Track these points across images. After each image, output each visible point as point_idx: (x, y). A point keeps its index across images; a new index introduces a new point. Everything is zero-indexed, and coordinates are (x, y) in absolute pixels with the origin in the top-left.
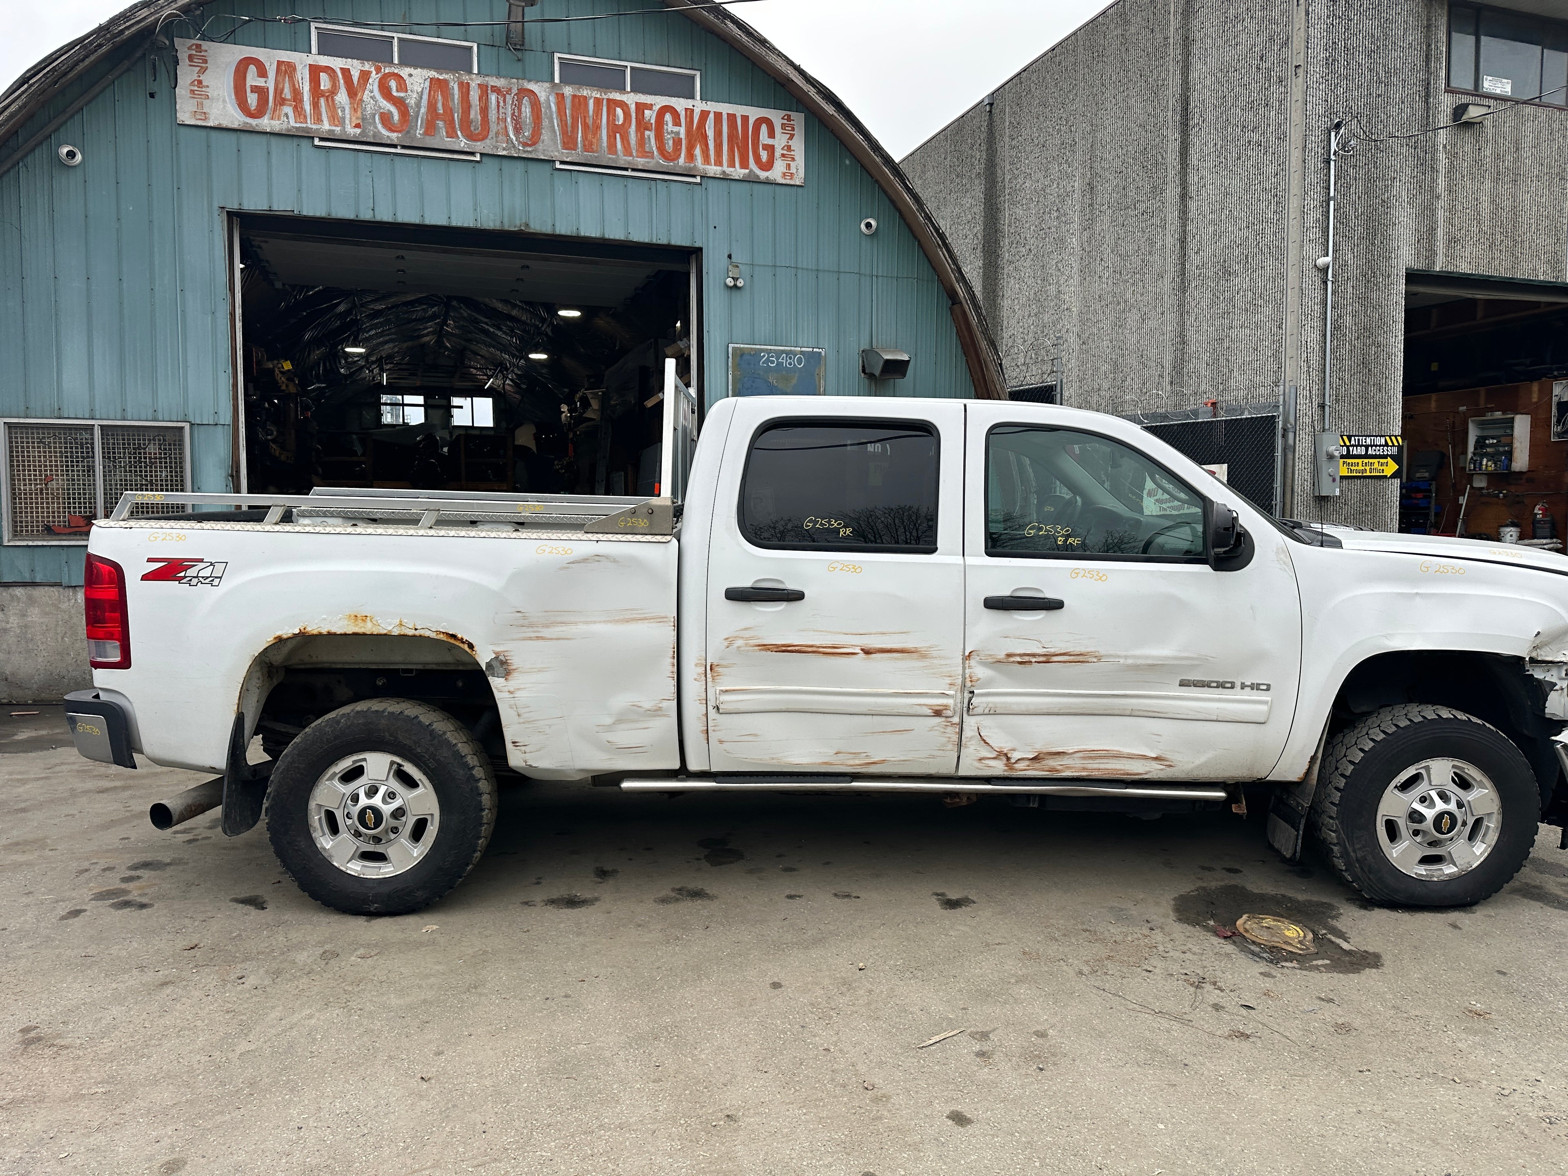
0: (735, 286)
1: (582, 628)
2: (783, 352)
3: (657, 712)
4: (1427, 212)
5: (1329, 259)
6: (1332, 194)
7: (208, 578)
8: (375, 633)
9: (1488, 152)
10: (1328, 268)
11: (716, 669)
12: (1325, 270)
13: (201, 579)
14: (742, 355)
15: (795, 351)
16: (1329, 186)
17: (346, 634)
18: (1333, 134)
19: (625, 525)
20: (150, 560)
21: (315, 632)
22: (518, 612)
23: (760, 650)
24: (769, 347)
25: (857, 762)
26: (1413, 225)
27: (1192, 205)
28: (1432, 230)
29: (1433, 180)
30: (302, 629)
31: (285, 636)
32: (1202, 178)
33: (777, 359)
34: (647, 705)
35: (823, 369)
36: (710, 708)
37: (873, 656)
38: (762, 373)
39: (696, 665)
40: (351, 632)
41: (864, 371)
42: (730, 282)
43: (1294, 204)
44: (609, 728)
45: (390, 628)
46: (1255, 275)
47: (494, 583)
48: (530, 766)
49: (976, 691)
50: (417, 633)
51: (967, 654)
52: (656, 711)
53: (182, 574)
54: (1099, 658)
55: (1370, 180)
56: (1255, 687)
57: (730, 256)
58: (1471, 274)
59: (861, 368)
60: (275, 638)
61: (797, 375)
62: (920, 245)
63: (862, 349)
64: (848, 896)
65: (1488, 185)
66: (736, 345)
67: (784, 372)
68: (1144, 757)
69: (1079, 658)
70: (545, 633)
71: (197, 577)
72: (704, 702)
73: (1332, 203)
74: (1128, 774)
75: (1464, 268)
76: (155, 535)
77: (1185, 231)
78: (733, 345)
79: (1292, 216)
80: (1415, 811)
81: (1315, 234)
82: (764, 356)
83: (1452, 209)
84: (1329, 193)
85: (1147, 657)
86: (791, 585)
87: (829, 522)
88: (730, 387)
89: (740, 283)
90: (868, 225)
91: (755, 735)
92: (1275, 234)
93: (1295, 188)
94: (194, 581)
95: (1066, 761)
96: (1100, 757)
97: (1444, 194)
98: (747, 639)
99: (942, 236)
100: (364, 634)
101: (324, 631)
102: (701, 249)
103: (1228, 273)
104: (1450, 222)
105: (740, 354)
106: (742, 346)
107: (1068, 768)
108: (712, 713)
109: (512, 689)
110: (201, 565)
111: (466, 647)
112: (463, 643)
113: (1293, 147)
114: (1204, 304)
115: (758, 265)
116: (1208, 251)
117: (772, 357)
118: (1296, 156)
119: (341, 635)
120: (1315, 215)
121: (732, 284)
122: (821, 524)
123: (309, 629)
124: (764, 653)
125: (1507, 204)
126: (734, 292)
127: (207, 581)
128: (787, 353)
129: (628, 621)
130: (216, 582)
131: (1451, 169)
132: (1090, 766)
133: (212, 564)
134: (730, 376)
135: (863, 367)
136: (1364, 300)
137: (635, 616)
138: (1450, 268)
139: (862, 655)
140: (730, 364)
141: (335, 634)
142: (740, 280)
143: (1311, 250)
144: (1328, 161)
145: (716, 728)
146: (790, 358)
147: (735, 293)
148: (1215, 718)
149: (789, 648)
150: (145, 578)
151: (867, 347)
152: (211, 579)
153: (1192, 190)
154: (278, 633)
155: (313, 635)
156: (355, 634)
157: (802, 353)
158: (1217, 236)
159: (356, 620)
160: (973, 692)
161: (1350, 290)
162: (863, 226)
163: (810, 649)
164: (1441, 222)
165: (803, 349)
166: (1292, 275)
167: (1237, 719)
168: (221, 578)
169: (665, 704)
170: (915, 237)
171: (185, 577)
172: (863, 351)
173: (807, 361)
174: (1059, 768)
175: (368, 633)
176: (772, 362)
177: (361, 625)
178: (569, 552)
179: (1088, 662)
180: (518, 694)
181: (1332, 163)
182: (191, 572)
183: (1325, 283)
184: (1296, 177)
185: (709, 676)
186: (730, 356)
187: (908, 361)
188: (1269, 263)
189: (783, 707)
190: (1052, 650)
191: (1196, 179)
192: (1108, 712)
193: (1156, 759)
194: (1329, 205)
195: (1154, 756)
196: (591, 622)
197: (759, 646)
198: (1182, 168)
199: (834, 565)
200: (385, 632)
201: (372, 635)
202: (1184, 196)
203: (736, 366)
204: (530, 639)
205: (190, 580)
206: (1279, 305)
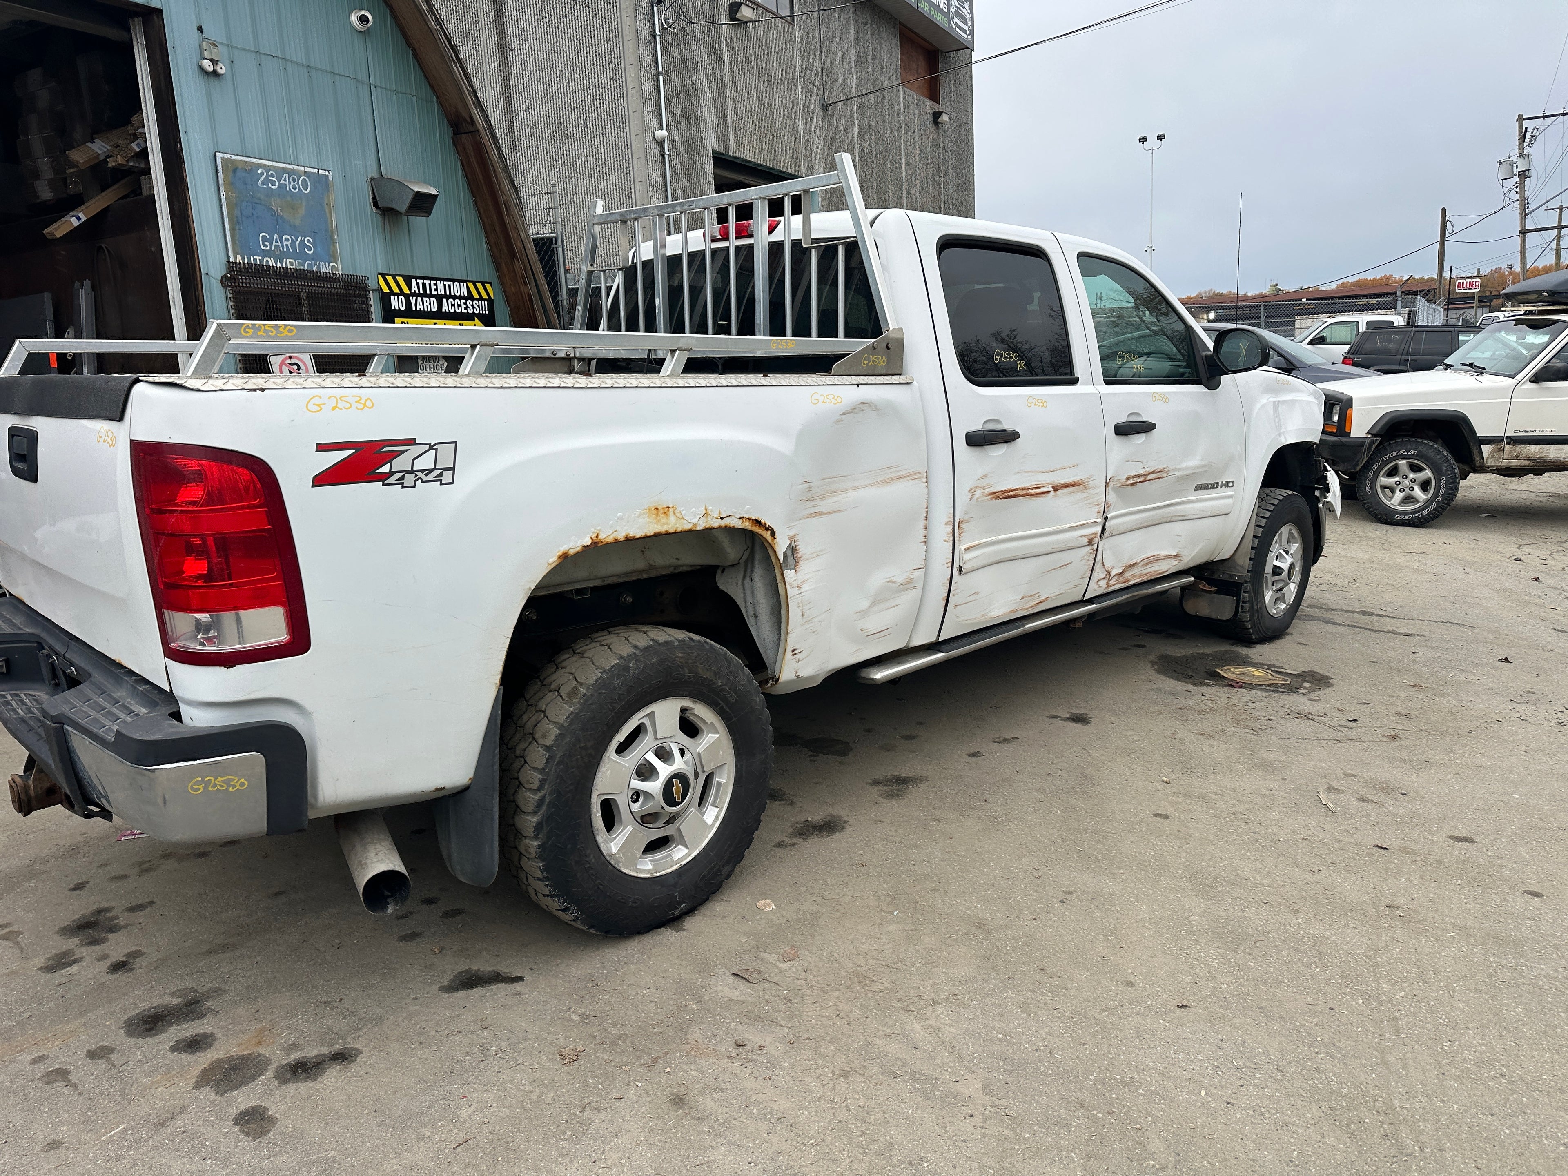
0: (215, 73)
1: (851, 494)
2: (285, 170)
3: (908, 585)
4: (720, 99)
5: (664, 133)
6: (660, 69)
7: (431, 471)
8: (679, 530)
9: (752, 51)
10: (664, 141)
11: (962, 526)
12: (660, 143)
13: (419, 474)
14: (235, 171)
15: (299, 171)
16: (657, 59)
17: (646, 537)
18: (655, 8)
19: (868, 364)
20: (321, 448)
21: (610, 539)
22: (806, 482)
23: (992, 499)
24: (267, 163)
25: (1031, 604)
26: (712, 110)
27: (515, 59)
28: (725, 116)
29: (722, 70)
30: (594, 536)
31: (572, 552)
32: (523, 30)
33: (279, 181)
34: (900, 579)
35: (332, 197)
36: (955, 569)
37: (1059, 492)
38: (262, 197)
39: (946, 524)
40: (652, 534)
41: (375, 204)
42: (207, 65)
43: (631, 73)
44: (864, 614)
45: (695, 521)
46: (596, 141)
47: (784, 446)
48: (798, 677)
49: (1109, 516)
50: (723, 523)
51: (1108, 481)
52: (908, 583)
53: (385, 469)
54: (1167, 472)
55: (683, 61)
56: (1227, 485)
57: (200, 29)
58: (750, 162)
59: (371, 201)
60: (560, 557)
61: (304, 203)
62: (416, 55)
63: (370, 177)
64: (1006, 741)
65: (754, 82)
66: (226, 156)
67: (289, 199)
68: (1170, 557)
69: (1158, 475)
70: (824, 506)
71: (412, 471)
72: (950, 564)
73: (661, 77)
74: (1160, 574)
75: (747, 155)
76: (317, 401)
77: (508, 86)
78: (221, 155)
79: (630, 86)
80: (1275, 567)
81: (650, 106)
82: (262, 174)
83: (734, 99)
84: (657, 67)
85: (1187, 468)
86: (1007, 425)
87: (1009, 354)
88: (225, 214)
89: (221, 69)
90: (363, 19)
91: (977, 593)
92: (613, 101)
93: (630, 57)
94: (409, 479)
95: (1135, 571)
96: (1150, 563)
97: (729, 84)
98: (984, 488)
99: (454, 48)
100: (667, 534)
101: (621, 536)
102: (160, 11)
103: (565, 136)
104: (734, 110)
105: (232, 168)
106: (233, 157)
107: (1133, 576)
108: (956, 572)
109: (799, 584)
110: (414, 451)
111: (767, 535)
112: (767, 529)
113: (624, 15)
114: (541, 166)
115: (237, 48)
116: (539, 111)
117: (272, 176)
118: (627, 23)
119: (640, 538)
120: (649, 88)
121: (211, 69)
122: (1006, 358)
123: (602, 536)
124: (993, 501)
125: (766, 100)
126: (212, 79)
127: (431, 477)
128: (290, 172)
129: (888, 481)
130: (447, 476)
131: (732, 61)
132: (1144, 572)
133: (431, 447)
134: (223, 198)
135: (374, 198)
136: (688, 175)
137: (894, 475)
138: (738, 154)
139: (1052, 493)
140: (221, 182)
141: (634, 539)
142: (220, 65)
143: (650, 122)
144: (654, 36)
145: (957, 591)
146: (294, 180)
147: (214, 82)
148: (1209, 514)
149: (1010, 494)
150: (321, 480)
151: (376, 175)
152: (437, 472)
153: (512, 41)
154: (563, 549)
155: (607, 544)
156: (657, 535)
157: (306, 174)
158: (549, 95)
159: (657, 514)
160: (1106, 518)
161: (679, 165)
162: (354, 18)
163: (1022, 492)
164: (729, 111)
165: (307, 169)
166: (636, 145)
167: (1220, 513)
168: (453, 469)
169: (917, 574)
170: (409, 44)
171: (391, 473)
172: (372, 179)
173: (314, 186)
174: (1130, 578)
175: (672, 531)
176: (273, 184)
177: (664, 520)
178: (839, 400)
179: (1162, 478)
180: (805, 588)
181: (658, 38)
182: (400, 464)
183: (663, 156)
184: (631, 46)
185: (957, 534)
186: (220, 170)
187: (437, 195)
188: (611, 130)
189: (997, 559)
190: (1147, 470)
191: (516, 31)
192: (1160, 522)
193: (1176, 556)
194: (658, 80)
195: (1174, 554)
196: (861, 487)
197: (991, 494)
198: (496, 15)
199: (1030, 400)
200: (688, 527)
201: (675, 533)
202: (503, 46)
203: (230, 185)
204: (810, 516)
205: (402, 478)
206: (626, 173)
